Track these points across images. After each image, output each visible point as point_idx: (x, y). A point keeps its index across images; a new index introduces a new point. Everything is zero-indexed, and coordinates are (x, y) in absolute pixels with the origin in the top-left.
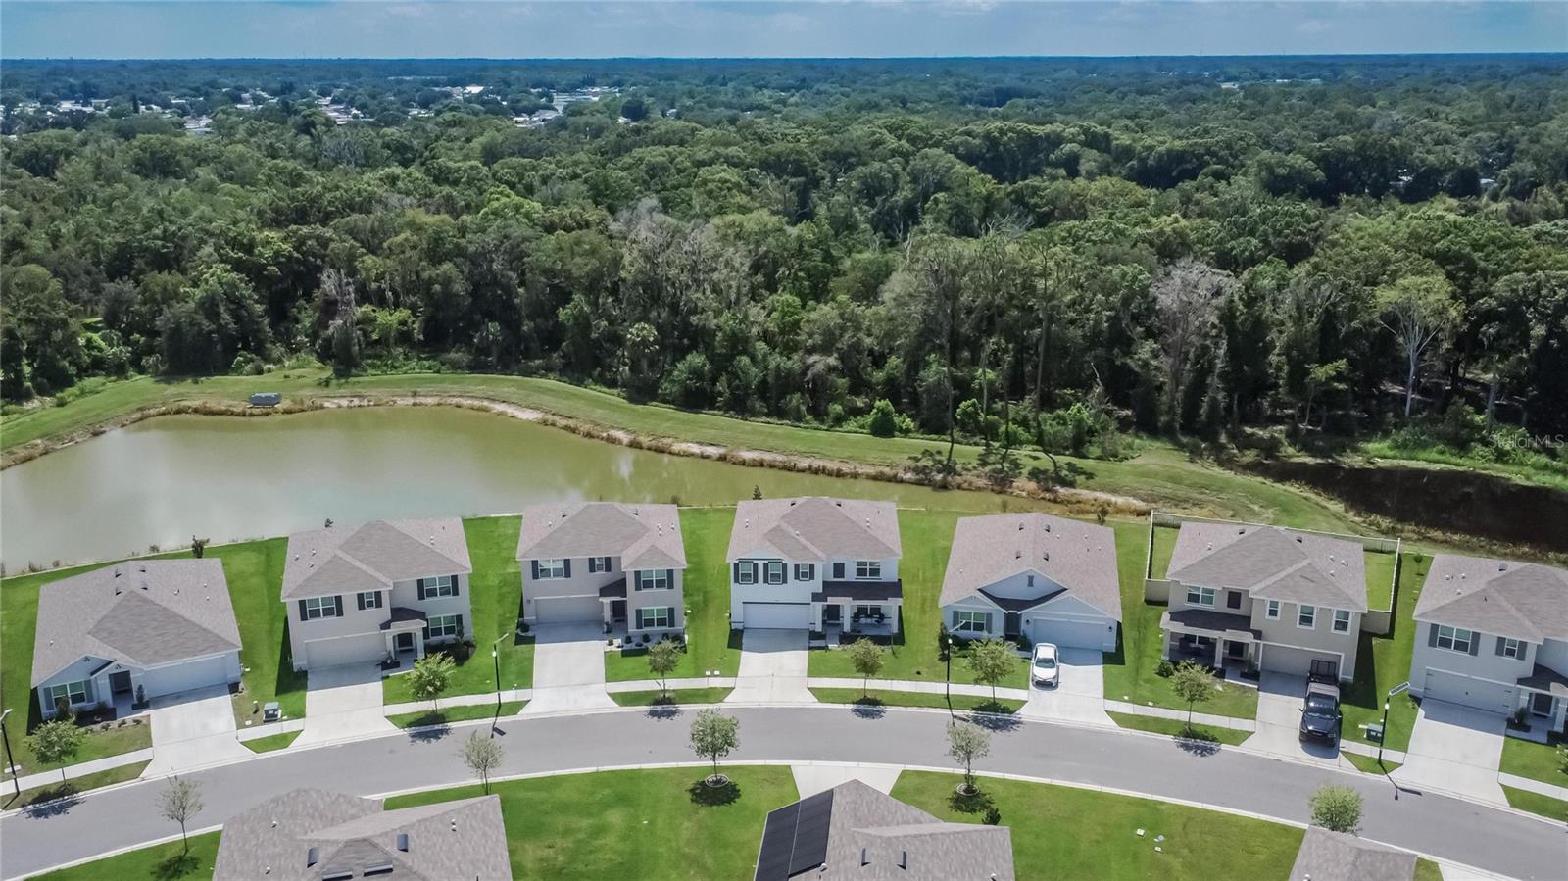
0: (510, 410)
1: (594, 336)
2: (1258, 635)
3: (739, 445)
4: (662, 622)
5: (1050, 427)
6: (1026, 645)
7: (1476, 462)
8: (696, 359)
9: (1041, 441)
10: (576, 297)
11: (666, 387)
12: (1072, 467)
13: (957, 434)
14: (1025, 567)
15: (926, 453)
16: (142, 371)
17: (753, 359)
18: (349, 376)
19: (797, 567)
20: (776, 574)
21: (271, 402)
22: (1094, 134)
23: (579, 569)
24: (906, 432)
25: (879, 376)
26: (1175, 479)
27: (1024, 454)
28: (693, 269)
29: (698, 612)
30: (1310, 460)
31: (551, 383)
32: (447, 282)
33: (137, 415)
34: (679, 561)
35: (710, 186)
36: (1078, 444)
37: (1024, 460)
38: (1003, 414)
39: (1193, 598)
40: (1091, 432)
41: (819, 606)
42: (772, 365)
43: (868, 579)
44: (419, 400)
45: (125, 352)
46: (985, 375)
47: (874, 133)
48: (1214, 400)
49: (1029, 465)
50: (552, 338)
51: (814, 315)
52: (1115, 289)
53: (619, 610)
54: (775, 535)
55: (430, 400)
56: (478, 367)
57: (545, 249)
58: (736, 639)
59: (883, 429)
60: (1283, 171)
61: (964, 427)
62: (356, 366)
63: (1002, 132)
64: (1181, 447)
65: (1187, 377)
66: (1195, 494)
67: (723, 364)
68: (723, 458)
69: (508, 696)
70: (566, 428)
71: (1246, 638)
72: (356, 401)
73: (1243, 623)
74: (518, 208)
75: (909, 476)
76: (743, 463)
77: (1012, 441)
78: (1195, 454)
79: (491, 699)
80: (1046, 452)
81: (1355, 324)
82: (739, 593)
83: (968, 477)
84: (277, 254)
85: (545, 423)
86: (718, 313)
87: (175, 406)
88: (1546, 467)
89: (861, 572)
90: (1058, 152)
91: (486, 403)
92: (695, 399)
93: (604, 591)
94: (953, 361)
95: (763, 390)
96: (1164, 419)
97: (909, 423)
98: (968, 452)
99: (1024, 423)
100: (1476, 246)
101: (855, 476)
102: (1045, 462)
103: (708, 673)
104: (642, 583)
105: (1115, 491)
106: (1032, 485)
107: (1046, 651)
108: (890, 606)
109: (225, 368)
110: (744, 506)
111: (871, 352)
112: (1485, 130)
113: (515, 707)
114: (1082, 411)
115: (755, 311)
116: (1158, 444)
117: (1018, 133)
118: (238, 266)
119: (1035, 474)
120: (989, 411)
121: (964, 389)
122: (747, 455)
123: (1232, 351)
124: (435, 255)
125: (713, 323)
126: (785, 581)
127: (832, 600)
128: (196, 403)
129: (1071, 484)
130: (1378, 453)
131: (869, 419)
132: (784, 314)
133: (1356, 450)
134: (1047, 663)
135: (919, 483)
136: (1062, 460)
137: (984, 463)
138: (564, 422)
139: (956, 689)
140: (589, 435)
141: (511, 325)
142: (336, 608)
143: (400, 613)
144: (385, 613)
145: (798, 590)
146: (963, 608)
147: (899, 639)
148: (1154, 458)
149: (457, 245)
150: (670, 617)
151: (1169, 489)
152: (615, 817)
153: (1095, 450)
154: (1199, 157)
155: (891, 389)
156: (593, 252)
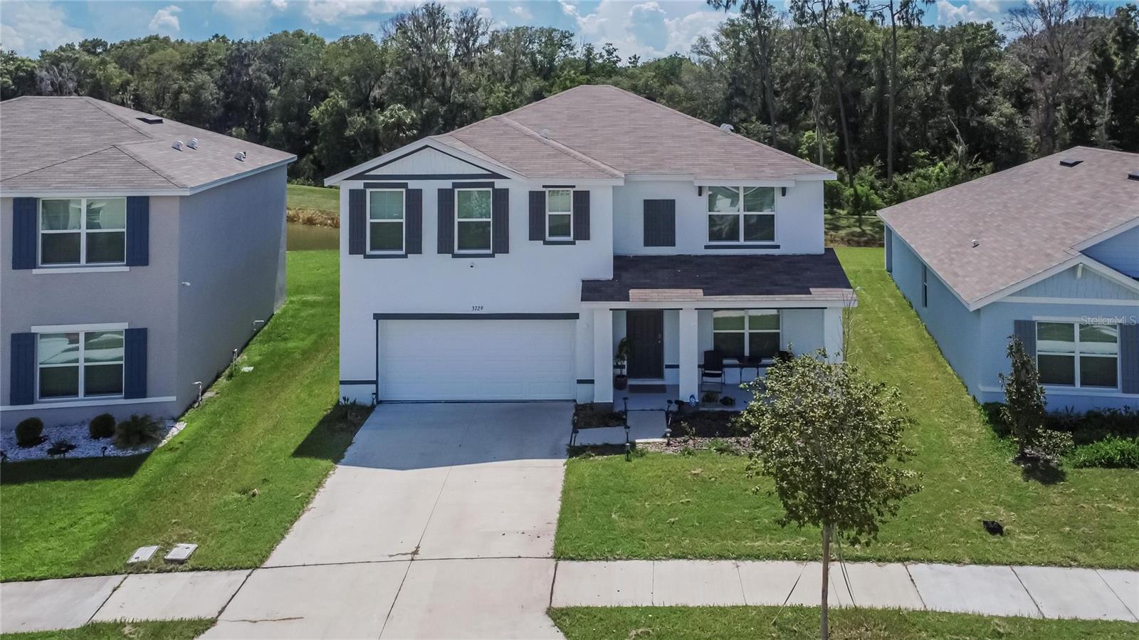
4: (101, 381)
10: (333, 93)
19: (537, 200)
43: (742, 247)
82: (365, 286)
103: (144, 554)
126: (502, 246)
127: (641, 299)
145: (542, 274)
146: (1044, 309)
150: (131, 365)
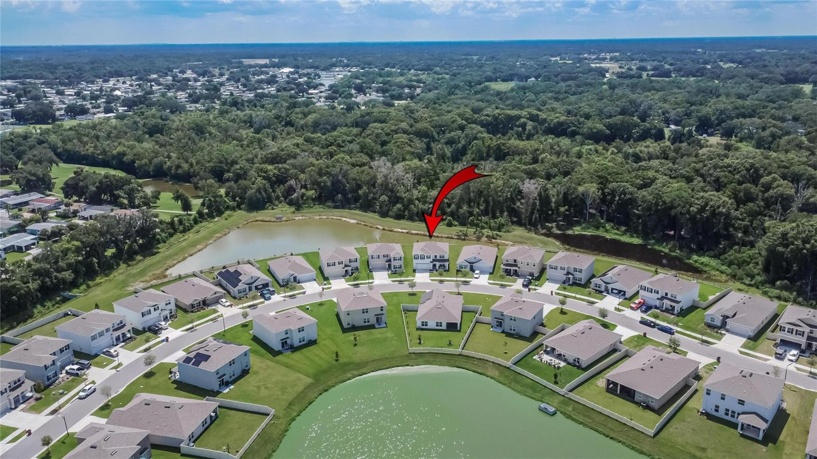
0: (348, 220)
1: (369, 198)
2: (519, 268)
3: (412, 229)
4: (398, 268)
5: (493, 224)
6: (474, 271)
7: (600, 233)
8: (399, 206)
9: (491, 228)
10: (364, 187)
11: (391, 213)
12: (497, 235)
13: (469, 226)
14: (474, 255)
15: (461, 231)
16: (240, 209)
17: (415, 206)
18: (299, 210)
19: (427, 256)
20: (423, 258)
21: (280, 218)
22: (533, 115)
23: (381, 257)
24: (456, 226)
25: (449, 210)
26: (521, 237)
27: (485, 231)
28: (397, 180)
29: (406, 266)
30: (559, 232)
31: (357, 212)
32: (325, 182)
33: (246, 222)
34: (402, 255)
35: (398, 144)
36: (500, 228)
37: (485, 233)
38: (481, 221)
39: (507, 261)
40: (503, 225)
41: (432, 264)
42: (420, 207)
43: (442, 258)
44: (321, 217)
45: (235, 204)
46: (476, 210)
47: (453, 117)
48: (536, 216)
49: (486, 234)
50: (357, 199)
51: (431, 194)
52: (511, 187)
53: (390, 266)
54: (422, 249)
55: (324, 217)
56: (336, 207)
57: (354, 173)
58: (414, 271)
59: (450, 225)
60: (595, 131)
61: (470, 224)
62: (301, 207)
63: (499, 114)
64: (527, 229)
65: (529, 211)
66: (525, 241)
67: (406, 207)
68: (407, 233)
69: (370, 281)
70: (364, 225)
71: (517, 268)
72: (304, 218)
73: (516, 266)
74: (343, 158)
75: (456, 237)
76: (413, 234)
77: (483, 228)
78: (530, 230)
79: (367, 281)
80: (491, 230)
81: (573, 196)
82: (415, 261)
83: (470, 237)
84: (274, 174)
85: (358, 223)
86: (405, 193)
87: (254, 219)
88: (616, 234)
89: (440, 257)
90: (519, 122)
91: (340, 218)
92: (399, 217)
93: (387, 262)
94: (470, 207)
95: (417, 214)
96: (524, 221)
97: (456, 223)
98: (471, 231)
99: (486, 223)
100: (609, 174)
101: (442, 237)
102: (490, 233)
103: (409, 277)
104: (395, 259)
105: (506, 241)
106: (486, 239)
107: (477, 272)
108: (446, 264)
109: (264, 208)
110: (415, 244)
111: (447, 203)
112: (681, 108)
113: (372, 283)
114: (501, 220)
115: (415, 192)
116: (521, 228)
117: (505, 115)
118: (264, 178)
119: (487, 237)
120: (477, 220)
121: (471, 214)
122: (414, 232)
123: (541, 203)
124: (320, 174)
125: (404, 196)
127: (434, 263)
128: (260, 219)
129: (496, 239)
130: (577, 230)
131: (446, 222)
132: (423, 193)
133: (572, 229)
134: (477, 274)
135: (458, 239)
136: (495, 232)
137: (475, 234)
138: (363, 223)
139: (458, 279)
140: (371, 227)
141: (345, 194)
142: (334, 264)
143: (346, 266)
144: (343, 266)
145: (427, 261)
146: (462, 264)
147: (448, 271)
148: (519, 231)
149: (327, 171)
150: (400, 267)
151: (520, 240)
152: (395, 298)
153: (504, 230)
154: (568, 124)
155: (452, 214)
156: (368, 174)
